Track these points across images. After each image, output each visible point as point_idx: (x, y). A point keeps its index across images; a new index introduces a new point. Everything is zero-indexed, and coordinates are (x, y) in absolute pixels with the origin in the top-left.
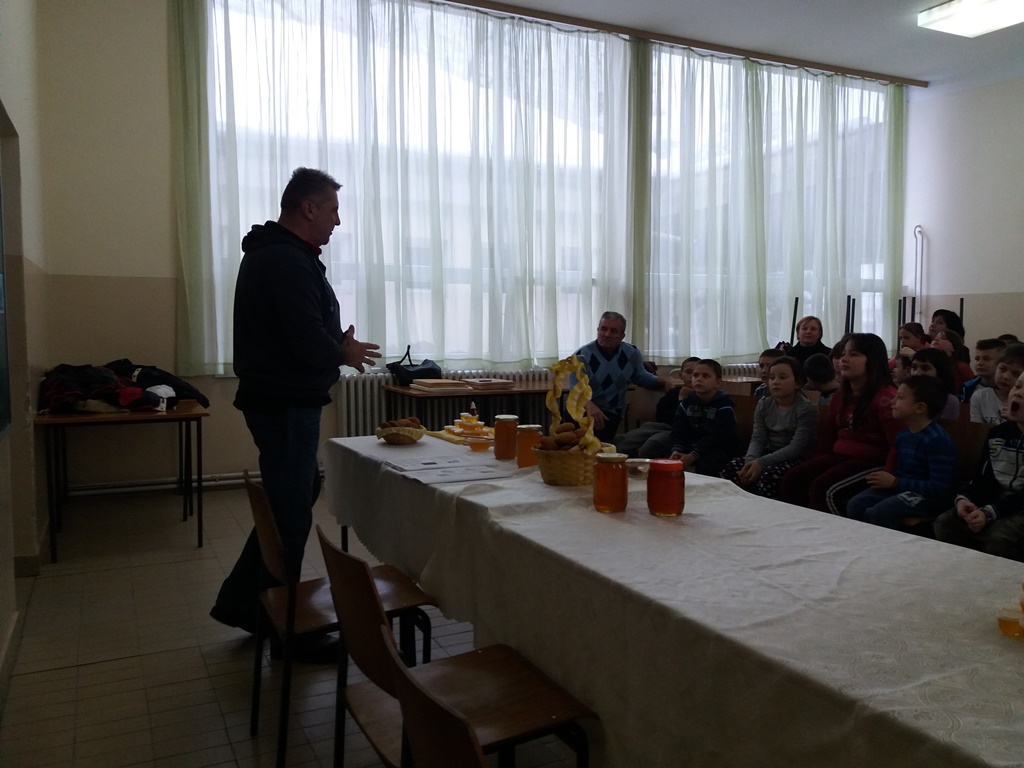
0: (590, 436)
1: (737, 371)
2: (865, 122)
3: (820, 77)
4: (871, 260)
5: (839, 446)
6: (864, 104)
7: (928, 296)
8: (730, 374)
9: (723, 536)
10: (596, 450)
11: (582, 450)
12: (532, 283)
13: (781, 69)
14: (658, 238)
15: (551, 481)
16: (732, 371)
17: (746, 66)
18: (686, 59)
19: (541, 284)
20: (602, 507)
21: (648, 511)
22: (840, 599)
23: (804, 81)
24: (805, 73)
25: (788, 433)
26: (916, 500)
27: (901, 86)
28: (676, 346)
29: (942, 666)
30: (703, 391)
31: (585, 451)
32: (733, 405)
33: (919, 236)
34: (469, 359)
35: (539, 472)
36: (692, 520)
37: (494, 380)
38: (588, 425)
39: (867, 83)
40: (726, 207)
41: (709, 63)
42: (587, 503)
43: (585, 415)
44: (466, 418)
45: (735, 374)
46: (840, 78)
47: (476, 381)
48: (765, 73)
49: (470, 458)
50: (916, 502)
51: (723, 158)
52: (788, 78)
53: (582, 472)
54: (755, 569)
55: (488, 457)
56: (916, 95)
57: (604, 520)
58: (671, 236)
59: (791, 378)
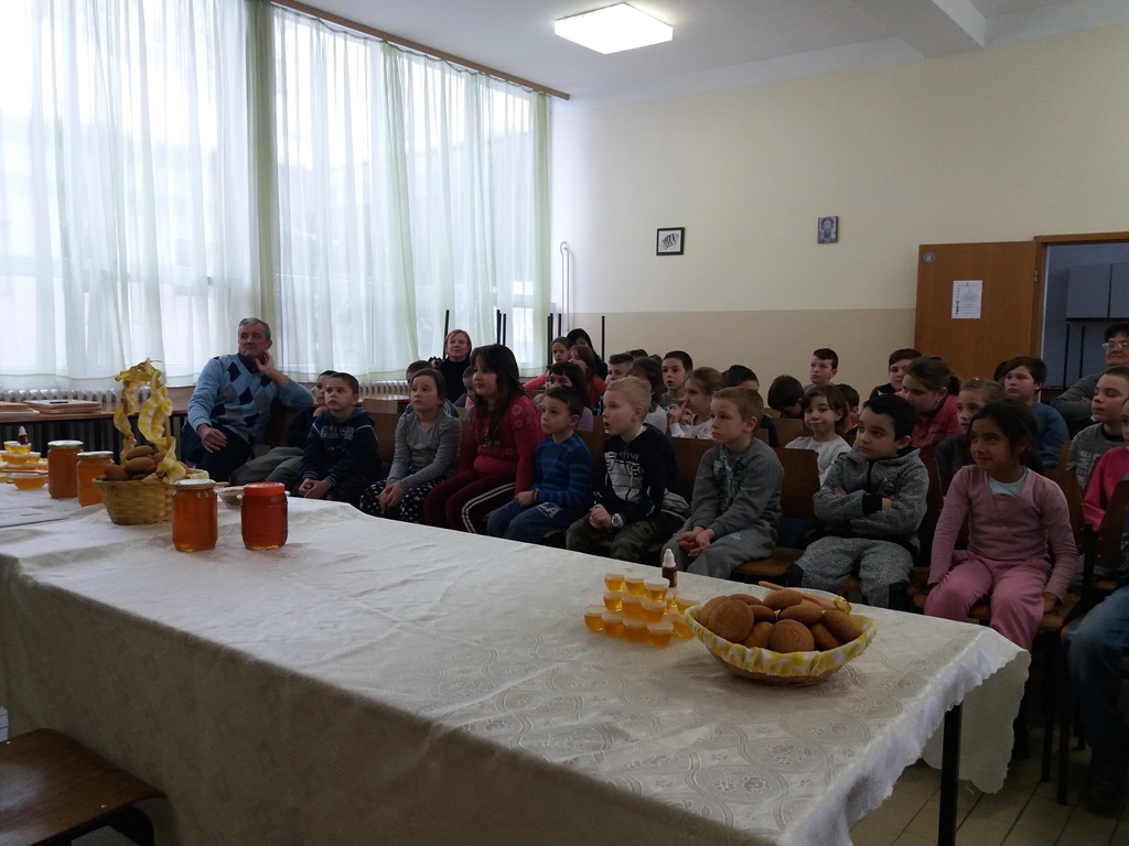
0: (171, 460)
1: (387, 388)
2: (510, 130)
3: (463, 74)
4: (521, 278)
5: (478, 461)
6: (509, 109)
7: (574, 314)
8: (379, 391)
9: (326, 565)
10: (180, 477)
11: (161, 478)
12: (125, 278)
13: (422, 59)
14: (288, 236)
15: (121, 520)
16: (382, 389)
17: (383, 49)
18: (314, 31)
19: (139, 280)
20: (184, 546)
21: (244, 545)
22: (439, 617)
23: (447, 76)
24: (448, 67)
25: (431, 451)
26: (554, 511)
27: (544, 95)
28: (316, 361)
29: (526, 671)
30: (336, 407)
31: (165, 480)
32: (373, 423)
33: (565, 252)
34: (36, 375)
35: (105, 511)
36: (296, 551)
37: (72, 402)
38: (168, 447)
39: (511, 87)
40: (367, 208)
41: (343, 40)
42: (165, 542)
43: (164, 435)
44: (13, 448)
45: (385, 391)
46: (484, 78)
47: (46, 403)
48: (406, 61)
49: (11, 498)
50: (554, 513)
51: (362, 153)
52: (430, 70)
53: (163, 506)
54: (354, 596)
55: (43, 496)
56: (558, 105)
57: (187, 562)
58: (305, 234)
59: (434, 392)
